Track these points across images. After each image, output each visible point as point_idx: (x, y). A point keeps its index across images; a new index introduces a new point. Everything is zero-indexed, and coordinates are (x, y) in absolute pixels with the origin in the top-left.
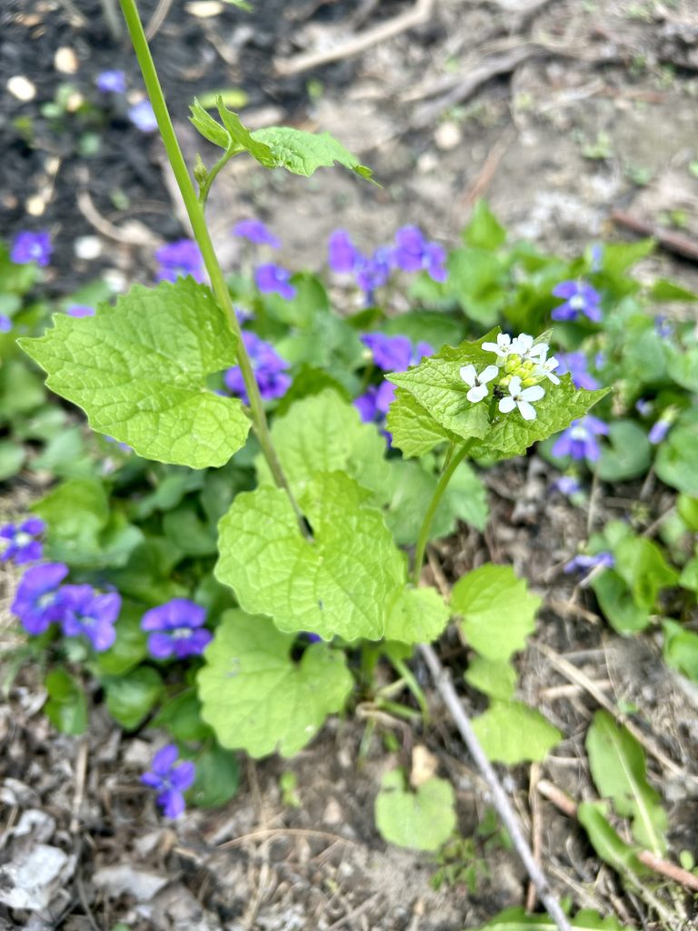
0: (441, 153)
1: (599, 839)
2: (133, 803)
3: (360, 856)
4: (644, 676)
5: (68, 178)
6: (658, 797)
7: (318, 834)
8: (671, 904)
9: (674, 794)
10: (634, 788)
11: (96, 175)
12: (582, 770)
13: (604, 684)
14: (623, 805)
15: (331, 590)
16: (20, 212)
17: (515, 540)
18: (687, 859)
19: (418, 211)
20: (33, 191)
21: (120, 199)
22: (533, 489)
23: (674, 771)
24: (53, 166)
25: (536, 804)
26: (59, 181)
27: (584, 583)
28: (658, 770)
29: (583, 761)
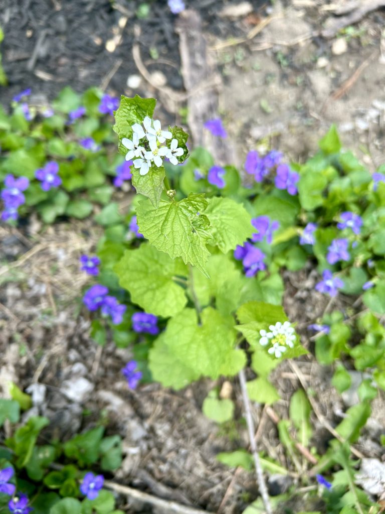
0: (332, 57)
1: (283, 434)
2: (116, 370)
3: (195, 412)
4: (324, 379)
5: (129, 31)
6: (312, 426)
7: (181, 400)
8: (301, 463)
9: (318, 426)
10: (303, 418)
11: (144, 32)
12: (286, 407)
13: (307, 377)
14: (297, 424)
15: (203, 352)
16: (103, 47)
17: (292, 305)
18: (314, 450)
19: (307, 95)
20: (110, 37)
21: (154, 53)
22: (309, 283)
23: (321, 418)
24: (122, 22)
25: (264, 415)
26: (125, 33)
27: (312, 338)
28: (315, 416)
29: (287, 403)
